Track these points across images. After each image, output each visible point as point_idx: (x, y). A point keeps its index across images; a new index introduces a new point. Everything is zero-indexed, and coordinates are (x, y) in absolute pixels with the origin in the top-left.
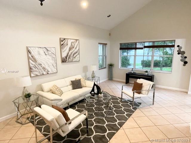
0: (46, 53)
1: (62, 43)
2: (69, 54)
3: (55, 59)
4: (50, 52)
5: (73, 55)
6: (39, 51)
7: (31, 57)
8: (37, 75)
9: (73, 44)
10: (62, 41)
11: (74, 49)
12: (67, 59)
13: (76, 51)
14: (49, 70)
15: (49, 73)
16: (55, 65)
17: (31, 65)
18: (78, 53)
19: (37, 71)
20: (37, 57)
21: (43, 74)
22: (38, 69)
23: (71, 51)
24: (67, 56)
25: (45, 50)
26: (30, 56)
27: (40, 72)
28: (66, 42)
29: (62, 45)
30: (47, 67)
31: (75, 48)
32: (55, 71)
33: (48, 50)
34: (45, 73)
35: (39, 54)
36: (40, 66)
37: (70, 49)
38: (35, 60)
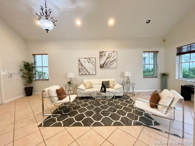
0: (89, 62)
1: (101, 54)
2: (106, 62)
3: (95, 65)
4: (92, 61)
5: (110, 63)
6: (84, 60)
8: (82, 74)
9: (110, 55)
10: (101, 53)
11: (111, 58)
12: (104, 65)
13: (113, 59)
14: (90, 72)
15: (90, 74)
16: (94, 69)
17: (80, 68)
18: (115, 61)
19: (82, 72)
20: (83, 64)
21: (86, 74)
22: (83, 70)
23: (108, 60)
24: (104, 63)
25: (88, 59)
26: (80, 63)
27: (84, 72)
28: (104, 54)
29: (101, 56)
30: (89, 70)
32: (94, 73)
33: (90, 60)
34: (87, 73)
35: (85, 62)
36: (85, 69)
37: (107, 58)
38: (82, 66)
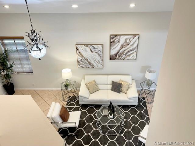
0: (93, 51)
1: (112, 40)
2: (120, 52)
3: (102, 56)
5: (127, 53)
7: (79, 53)
8: (83, 68)
11: (128, 46)
12: (116, 56)
13: (131, 48)
14: (95, 65)
15: (94, 67)
16: (101, 61)
17: (78, 59)
18: (135, 51)
20: (83, 53)
21: (88, 68)
22: (84, 63)
23: (123, 49)
24: (117, 53)
27: (85, 65)
28: (117, 39)
29: (112, 42)
30: (92, 62)
31: (130, 45)
32: (101, 66)
33: (94, 48)
34: (90, 67)
36: (86, 61)
37: (122, 47)
38: (82, 56)
